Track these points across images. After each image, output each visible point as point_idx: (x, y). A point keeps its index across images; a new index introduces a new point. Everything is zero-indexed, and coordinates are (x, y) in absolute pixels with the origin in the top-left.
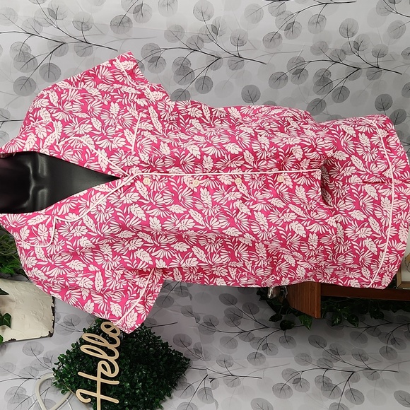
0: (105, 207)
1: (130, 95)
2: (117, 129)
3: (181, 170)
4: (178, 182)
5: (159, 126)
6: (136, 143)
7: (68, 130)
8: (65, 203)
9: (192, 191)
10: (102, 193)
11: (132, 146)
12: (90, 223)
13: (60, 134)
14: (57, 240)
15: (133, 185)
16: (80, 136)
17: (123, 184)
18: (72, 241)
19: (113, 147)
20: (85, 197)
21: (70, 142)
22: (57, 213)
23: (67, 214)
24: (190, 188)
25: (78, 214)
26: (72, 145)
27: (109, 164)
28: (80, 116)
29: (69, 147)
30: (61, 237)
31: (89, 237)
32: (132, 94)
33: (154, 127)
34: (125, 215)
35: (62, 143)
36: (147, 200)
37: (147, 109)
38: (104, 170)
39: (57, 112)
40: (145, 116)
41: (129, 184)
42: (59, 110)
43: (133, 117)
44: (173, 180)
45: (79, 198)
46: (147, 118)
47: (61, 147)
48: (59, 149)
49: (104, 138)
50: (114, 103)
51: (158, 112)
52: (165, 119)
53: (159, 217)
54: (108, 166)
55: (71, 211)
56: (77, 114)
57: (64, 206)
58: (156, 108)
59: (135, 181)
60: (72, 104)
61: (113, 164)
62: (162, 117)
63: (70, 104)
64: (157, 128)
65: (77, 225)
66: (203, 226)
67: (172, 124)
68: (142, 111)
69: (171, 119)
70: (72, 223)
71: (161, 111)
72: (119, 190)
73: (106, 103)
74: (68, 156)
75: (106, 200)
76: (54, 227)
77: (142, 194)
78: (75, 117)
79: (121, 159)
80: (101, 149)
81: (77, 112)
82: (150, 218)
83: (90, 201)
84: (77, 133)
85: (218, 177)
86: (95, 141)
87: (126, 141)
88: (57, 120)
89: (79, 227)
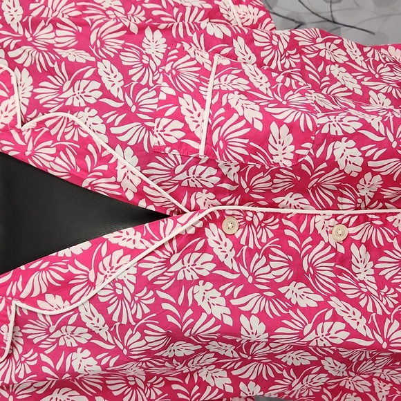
0: (132, 288)
1: (188, 10)
2: (163, 97)
3: (305, 201)
4: (302, 229)
5: (261, 82)
6: (210, 132)
7: (46, 93)
8: (37, 269)
9: (334, 250)
10: (127, 251)
11: (198, 141)
12: (97, 322)
13: (27, 102)
14: (20, 349)
15: (200, 233)
16: (73, 110)
17: (179, 230)
18: (55, 356)
19: (154, 142)
20: (85, 258)
21: (48, 123)
22: (19, 293)
23: (42, 296)
24: (327, 244)
25: (67, 298)
26: (53, 132)
27: (143, 183)
28: (71, 59)
29: (48, 136)
30: (29, 344)
31: (95, 351)
32: (193, 8)
33: (250, 84)
34: (182, 308)
35: (31, 124)
36: (233, 272)
37: (231, 44)
38: (130, 196)
39: (17, 46)
40: (226, 62)
41: (192, 231)
42: (23, 42)
43: (198, 65)
44: (290, 224)
45: (71, 260)
46: (232, 65)
47: (27, 135)
48: (22, 138)
49: (131, 118)
50: (154, 29)
51: (257, 51)
52: (273, 67)
53: (262, 316)
54: (140, 187)
55: (52, 289)
56: (64, 54)
57: (34, 278)
58: (249, 41)
59: (206, 224)
60: (56, 28)
61: (153, 185)
62: (266, 61)
63: (50, 28)
64: (257, 85)
65: (65, 323)
66: (367, 339)
67: (289, 75)
68: (218, 51)
69: (287, 66)
70: (54, 318)
71: (262, 49)
72: (168, 247)
73: (134, 29)
74: (45, 157)
75: (134, 271)
76: (11, 324)
77: (221, 257)
78: (60, 60)
79: (172, 173)
80: (124, 145)
81: (65, 48)
82: (243, 319)
83: (97, 270)
84: (69, 103)
85: (390, 219)
86: (109, 126)
87: (186, 129)
88: (21, 67)
89: (70, 329)
